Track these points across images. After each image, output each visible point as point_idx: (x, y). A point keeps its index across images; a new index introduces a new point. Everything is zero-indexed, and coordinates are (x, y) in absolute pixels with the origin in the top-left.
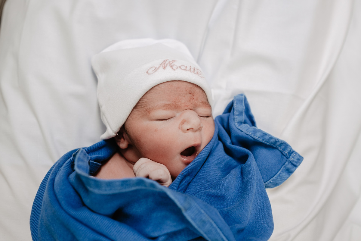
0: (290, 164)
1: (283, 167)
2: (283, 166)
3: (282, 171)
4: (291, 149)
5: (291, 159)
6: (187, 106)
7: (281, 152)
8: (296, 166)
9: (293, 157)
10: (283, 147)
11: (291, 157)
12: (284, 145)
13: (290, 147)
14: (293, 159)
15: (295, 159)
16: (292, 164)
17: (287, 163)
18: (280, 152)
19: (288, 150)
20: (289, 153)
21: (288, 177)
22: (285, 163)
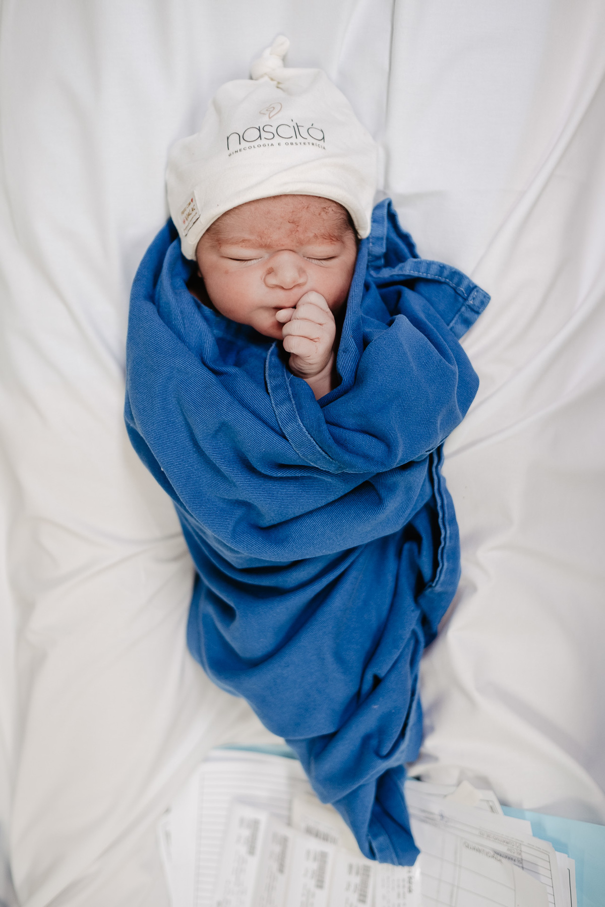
0: (469, 309)
1: (457, 316)
2: (457, 313)
3: (455, 323)
4: (470, 281)
5: (471, 302)
6: (283, 245)
7: (455, 290)
8: (478, 313)
9: (474, 299)
10: (456, 280)
11: (470, 298)
12: (457, 276)
13: (467, 278)
14: (473, 302)
15: (477, 303)
16: (473, 310)
17: (463, 309)
18: (452, 290)
19: (465, 283)
20: (466, 290)
21: (465, 332)
22: (461, 308)
